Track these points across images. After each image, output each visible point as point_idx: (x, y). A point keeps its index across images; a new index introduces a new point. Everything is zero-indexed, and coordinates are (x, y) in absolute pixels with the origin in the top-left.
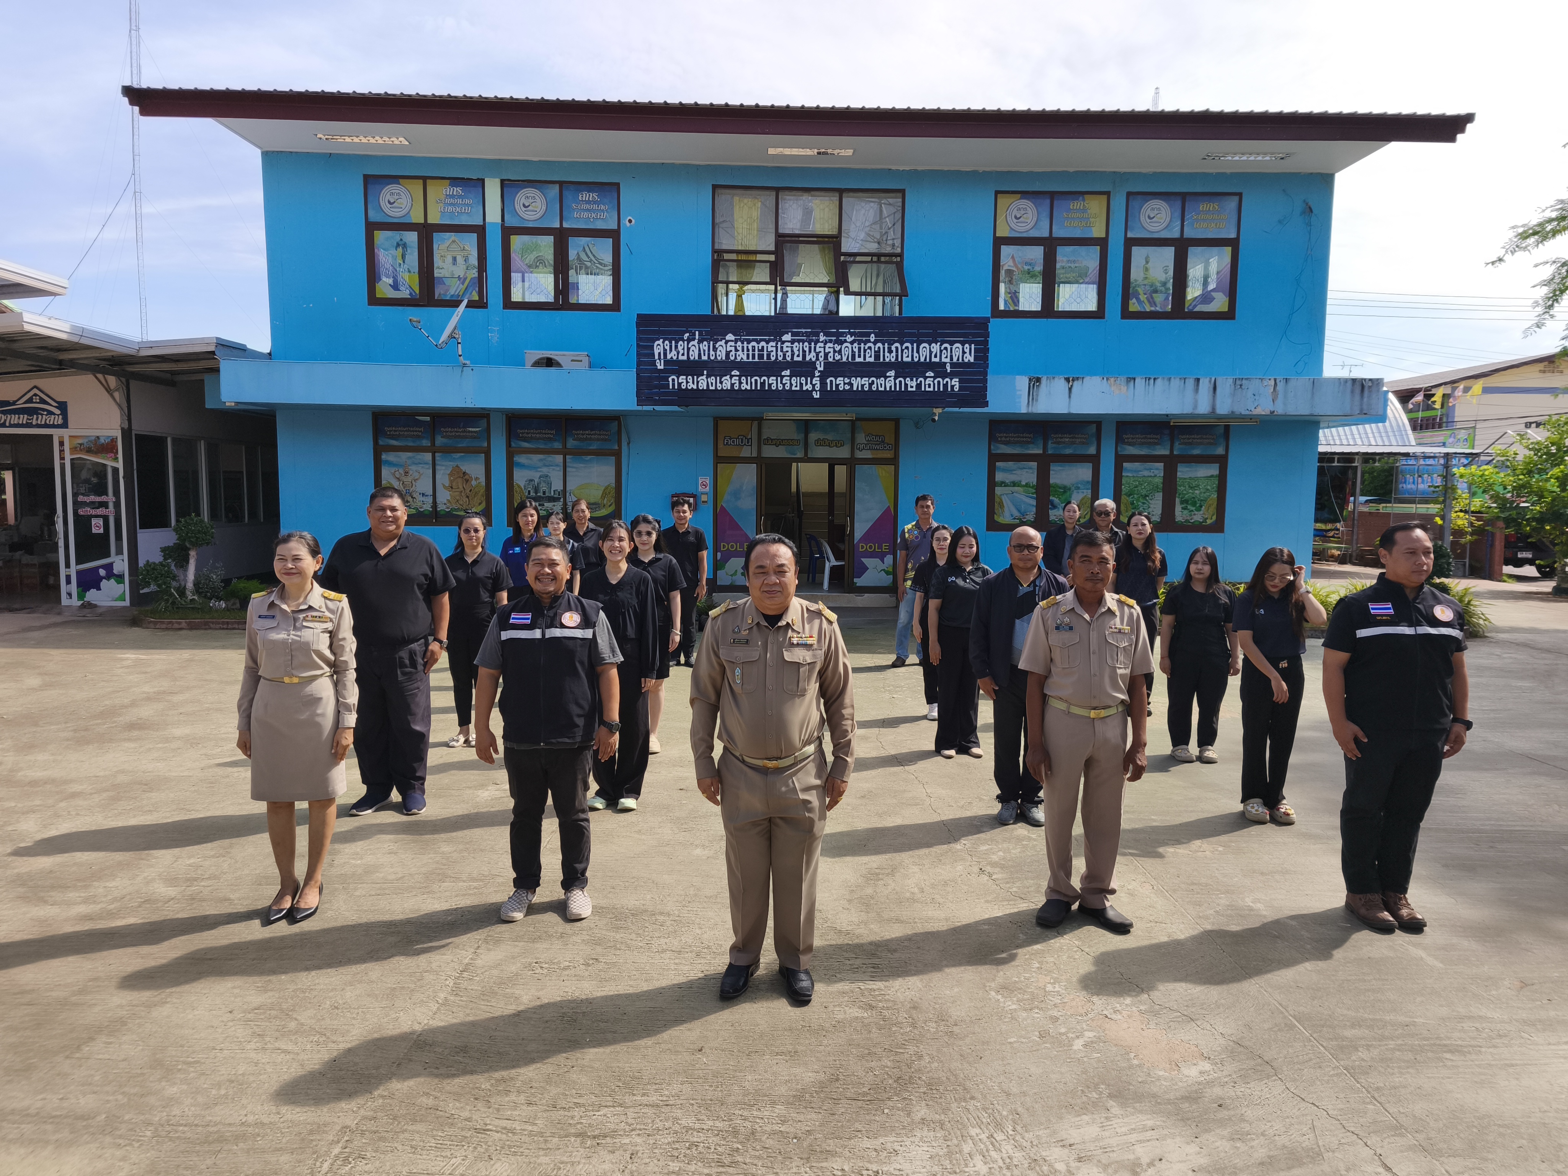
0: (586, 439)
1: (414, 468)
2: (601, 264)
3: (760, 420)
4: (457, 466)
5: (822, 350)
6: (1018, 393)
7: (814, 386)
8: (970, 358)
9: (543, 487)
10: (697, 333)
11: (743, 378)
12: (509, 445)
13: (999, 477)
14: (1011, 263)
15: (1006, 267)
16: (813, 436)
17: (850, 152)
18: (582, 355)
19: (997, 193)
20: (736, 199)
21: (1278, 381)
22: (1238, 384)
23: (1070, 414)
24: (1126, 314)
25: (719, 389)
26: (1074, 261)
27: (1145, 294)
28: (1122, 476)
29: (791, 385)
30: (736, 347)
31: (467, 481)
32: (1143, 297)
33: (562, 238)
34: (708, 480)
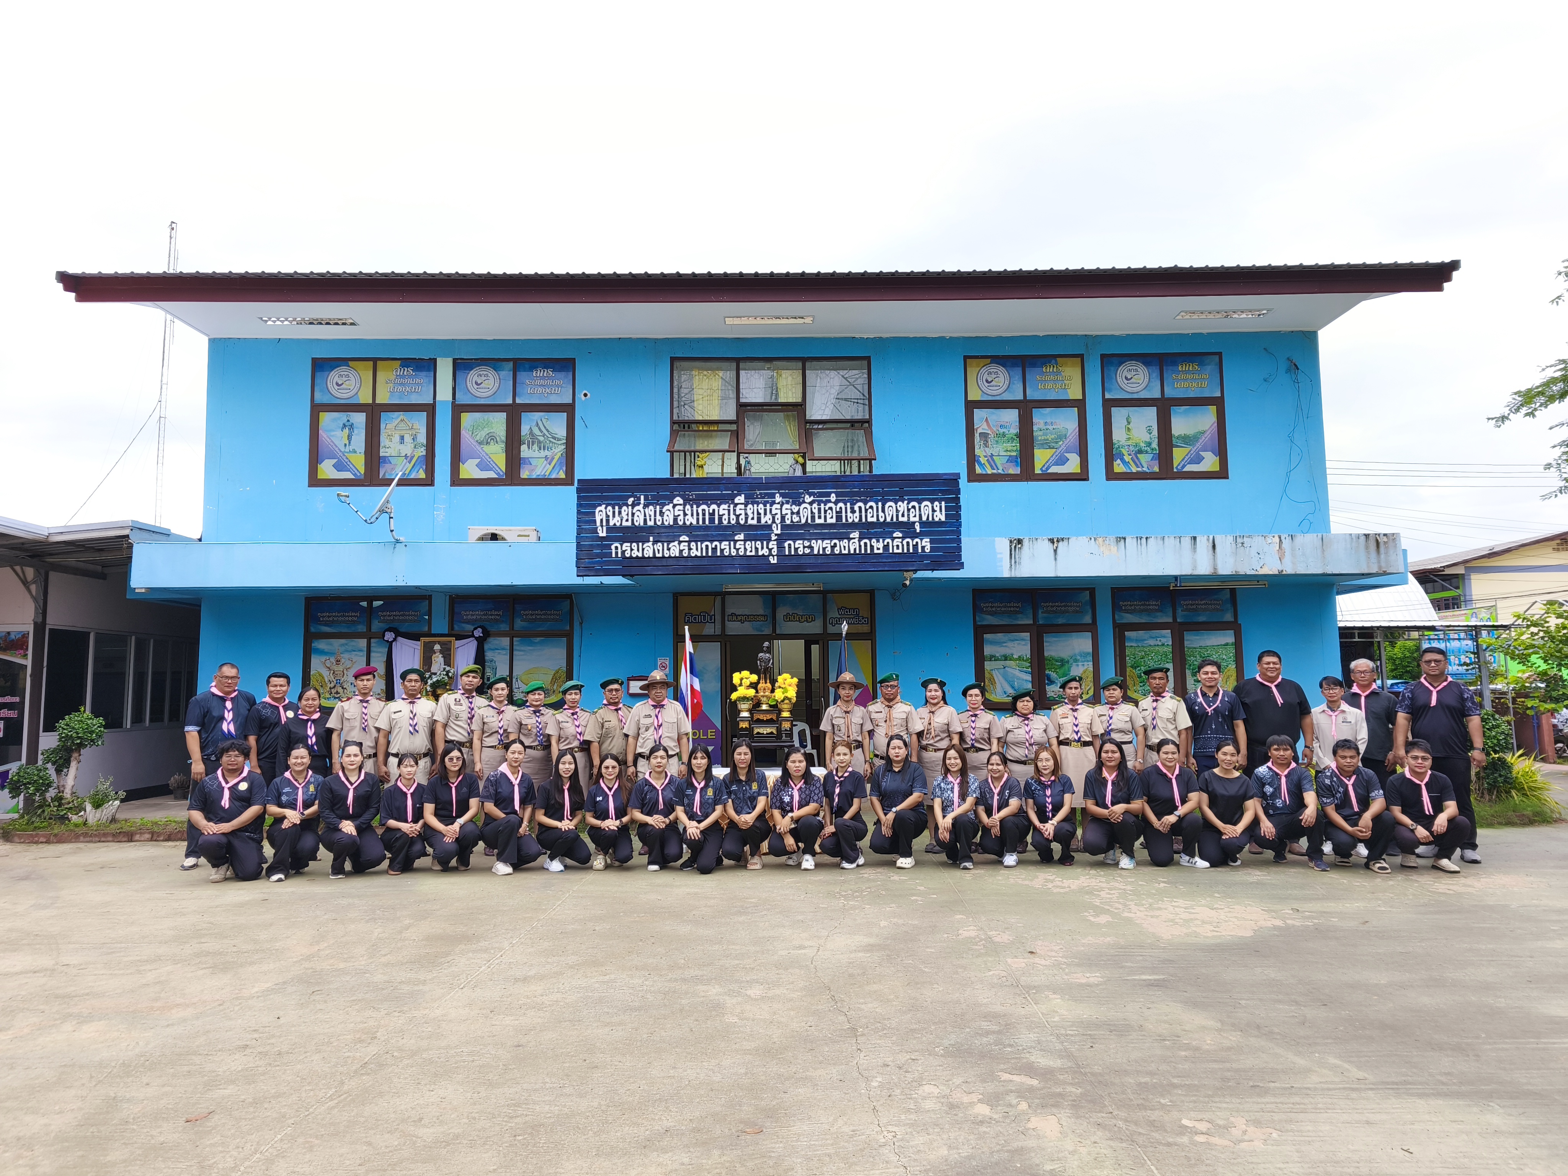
0: (536, 620)
2: (554, 438)
3: (724, 595)
5: (778, 512)
6: (999, 556)
7: (770, 550)
8: (940, 516)
10: (642, 497)
11: (693, 544)
12: (451, 628)
13: (988, 650)
14: (985, 426)
15: (979, 431)
16: (781, 609)
18: (530, 529)
19: (966, 358)
20: (695, 370)
21: (1282, 538)
22: (1239, 542)
23: (1057, 578)
24: (1111, 476)
25: (667, 556)
26: (1052, 424)
27: (1129, 455)
28: (1123, 646)
29: (745, 549)
30: (684, 511)
32: (1127, 458)
33: (514, 413)
34: (668, 661)
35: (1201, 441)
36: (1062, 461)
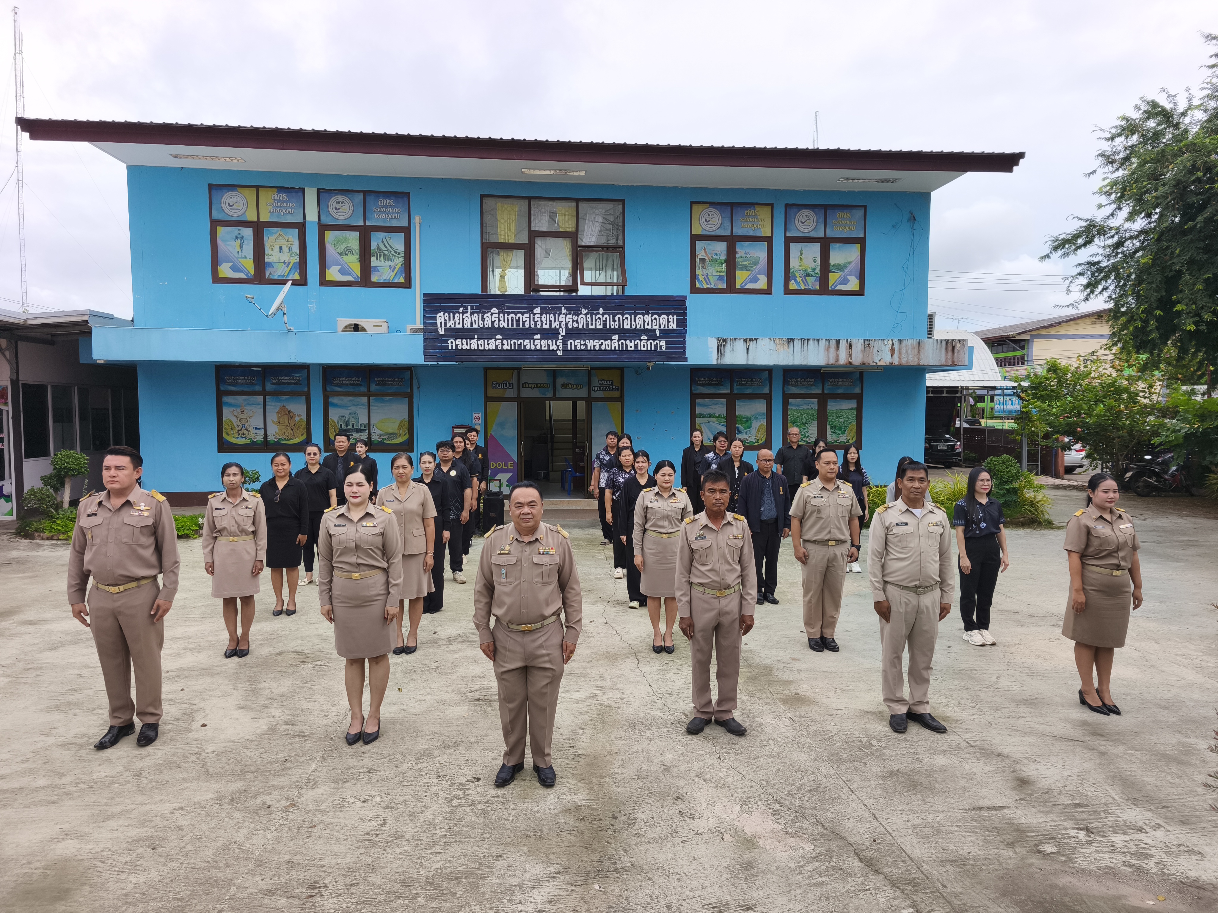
0: (385, 385)
1: (248, 407)
2: (395, 252)
3: (519, 369)
4: (284, 406)
5: (564, 320)
6: (710, 350)
7: (558, 346)
8: (673, 326)
9: (352, 421)
10: (469, 307)
11: (505, 341)
12: (325, 390)
13: (698, 410)
14: (703, 253)
15: (700, 257)
16: (560, 381)
17: (583, 173)
18: (382, 322)
19: (692, 203)
20: (499, 205)
21: (894, 341)
22: (867, 343)
23: (748, 365)
24: (788, 291)
25: (487, 349)
26: (749, 253)
27: (800, 277)
28: (788, 409)
29: (541, 346)
30: (499, 317)
31: (292, 417)
32: (799, 279)
33: (365, 233)
34: (480, 415)
35: (848, 268)
36: (755, 280)
